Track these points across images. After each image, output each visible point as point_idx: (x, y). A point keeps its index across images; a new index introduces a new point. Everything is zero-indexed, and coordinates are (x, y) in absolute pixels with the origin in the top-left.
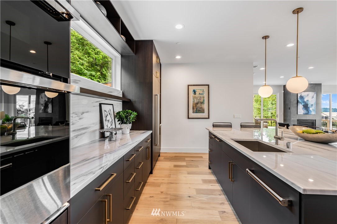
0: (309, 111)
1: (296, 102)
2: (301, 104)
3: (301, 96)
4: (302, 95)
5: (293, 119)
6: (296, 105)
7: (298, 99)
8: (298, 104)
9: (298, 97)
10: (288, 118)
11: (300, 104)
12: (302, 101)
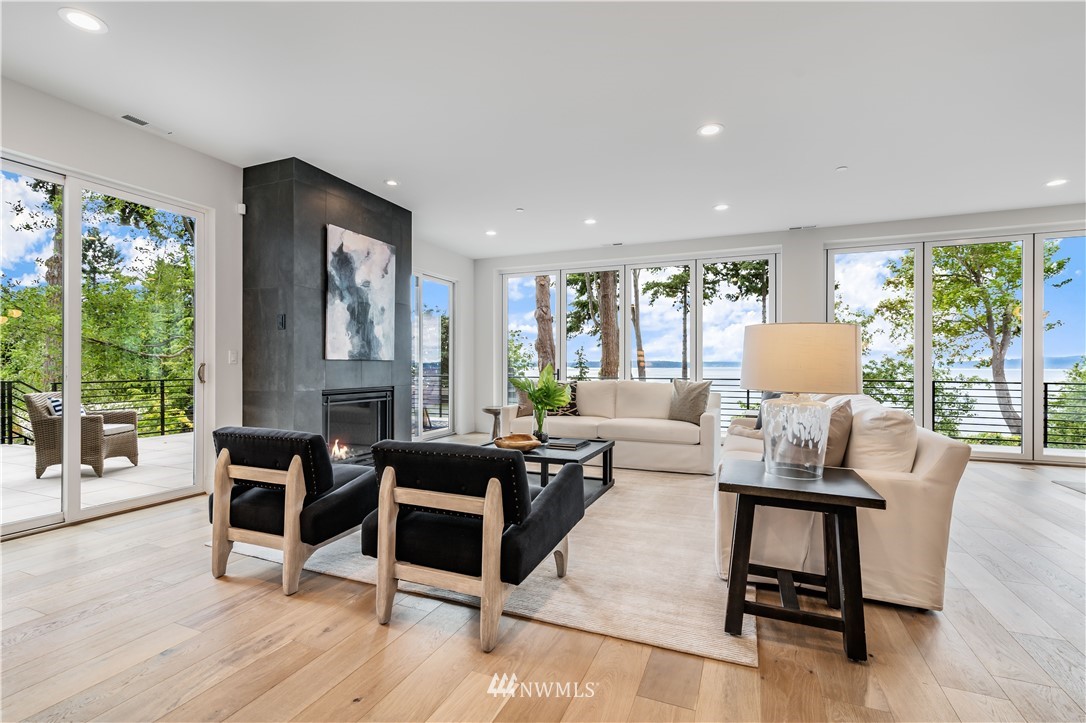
0: (374, 343)
1: (318, 282)
2: (342, 299)
3: (341, 248)
4: (345, 250)
5: (302, 388)
6: (319, 304)
7: (330, 268)
8: (329, 296)
9: (330, 257)
10: (275, 388)
11: (338, 301)
12: (345, 284)
